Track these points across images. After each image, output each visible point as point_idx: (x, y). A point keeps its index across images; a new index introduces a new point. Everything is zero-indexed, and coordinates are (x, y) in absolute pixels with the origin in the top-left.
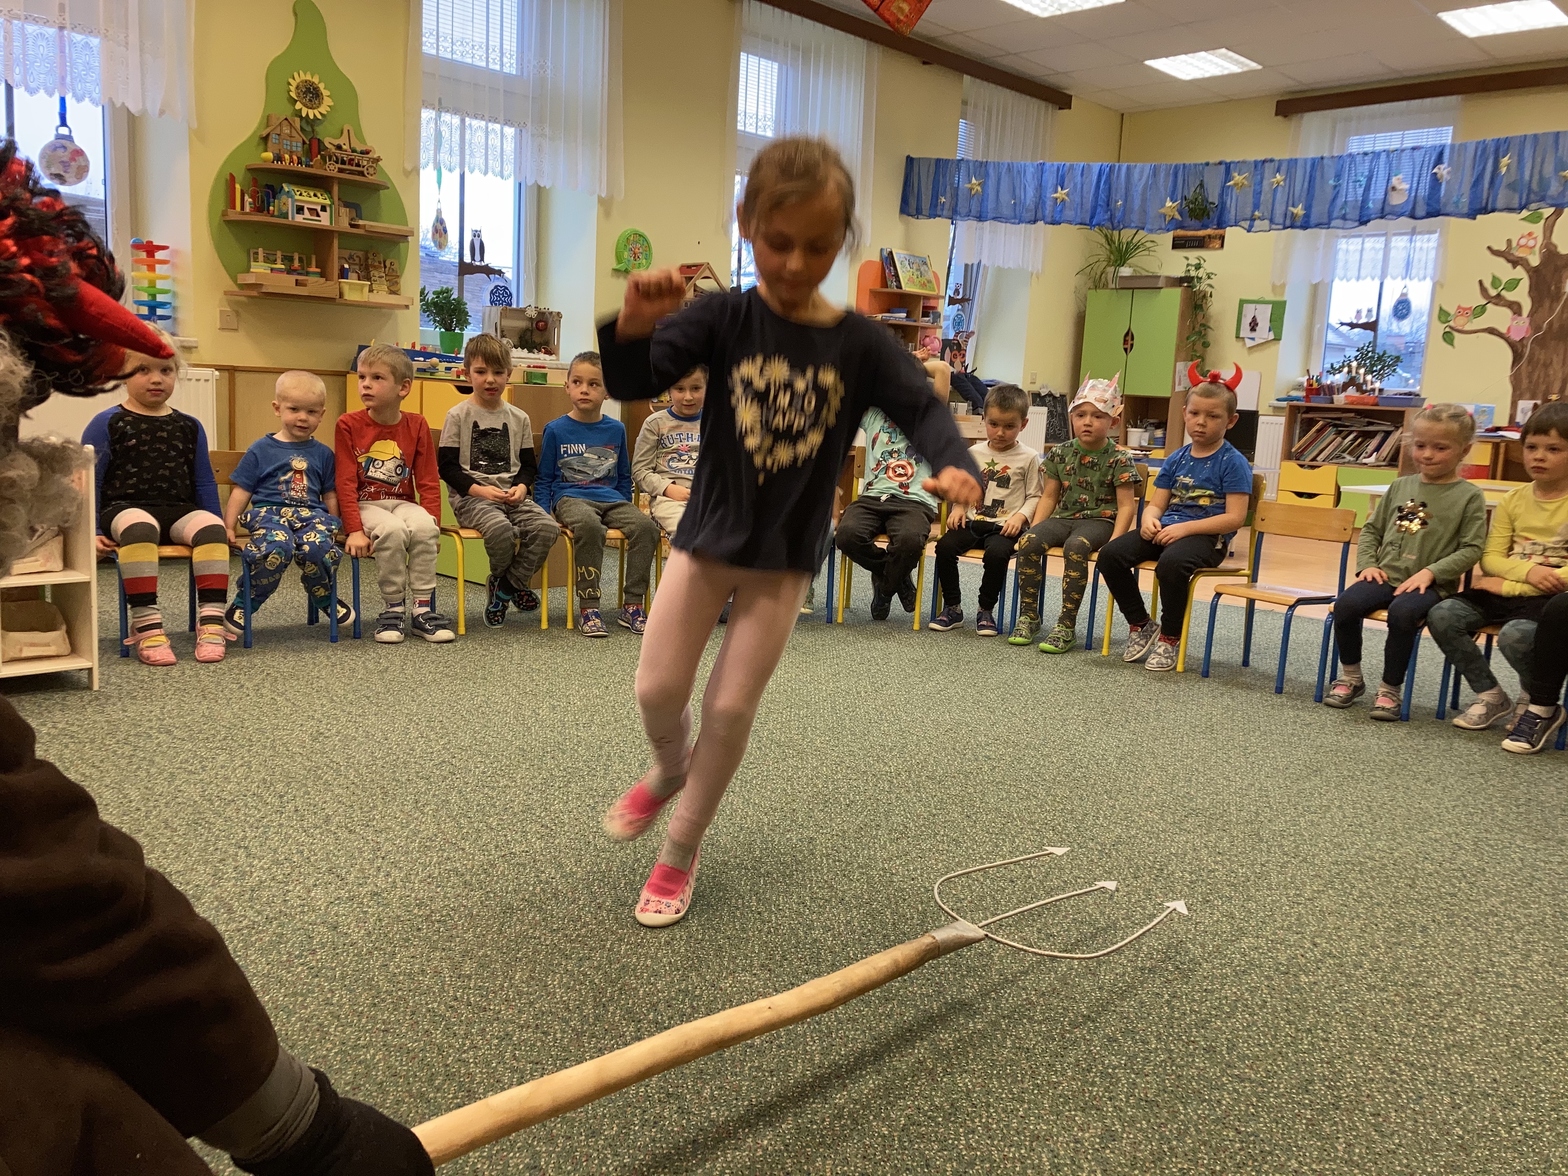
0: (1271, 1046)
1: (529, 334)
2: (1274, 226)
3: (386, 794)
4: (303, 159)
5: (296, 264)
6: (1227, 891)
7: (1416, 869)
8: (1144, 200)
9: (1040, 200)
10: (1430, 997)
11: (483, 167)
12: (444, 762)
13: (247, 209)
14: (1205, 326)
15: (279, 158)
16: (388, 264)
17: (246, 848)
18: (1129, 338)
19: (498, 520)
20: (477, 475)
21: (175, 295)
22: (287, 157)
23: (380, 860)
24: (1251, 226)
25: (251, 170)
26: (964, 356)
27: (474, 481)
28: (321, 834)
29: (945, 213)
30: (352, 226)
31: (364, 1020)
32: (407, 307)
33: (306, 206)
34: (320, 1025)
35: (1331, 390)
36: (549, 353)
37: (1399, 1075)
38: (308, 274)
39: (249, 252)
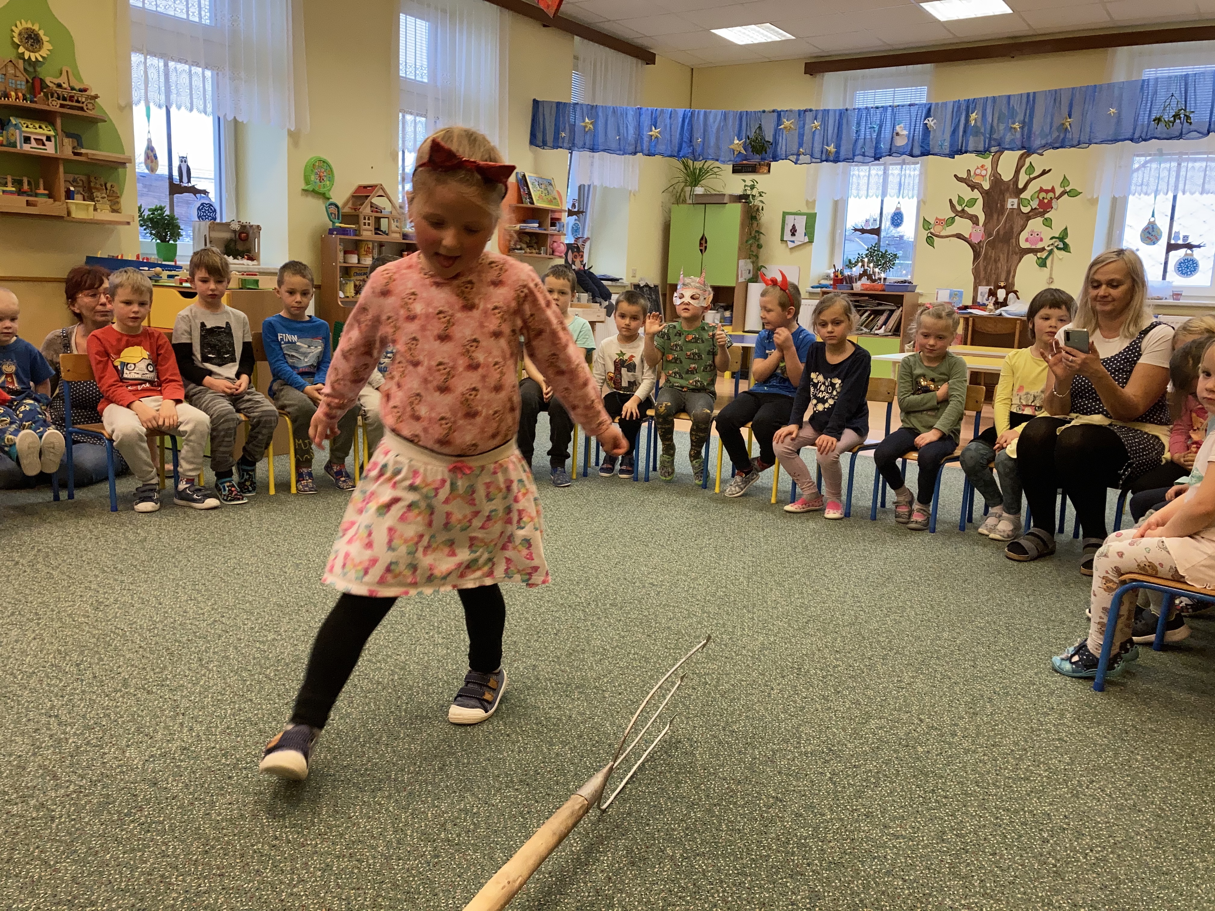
0: (911, 806)
1: (233, 243)
2: (814, 160)
3: (172, 654)
4: (28, 96)
5: (26, 187)
6: (850, 683)
7: (974, 652)
8: (718, 138)
9: (639, 137)
10: (1007, 754)
11: (189, 105)
12: (215, 621)
14: (759, 232)
15: (5, 95)
16: (109, 186)
17: (56, 716)
18: (703, 242)
20: (207, 366)
22: (13, 94)
23: (181, 717)
24: (797, 160)
26: (582, 256)
28: (123, 696)
29: (565, 145)
30: (75, 154)
31: (200, 868)
32: (128, 223)
33: (33, 137)
34: (162, 876)
35: (850, 280)
36: (251, 259)
37: (1002, 820)
38: (36, 195)
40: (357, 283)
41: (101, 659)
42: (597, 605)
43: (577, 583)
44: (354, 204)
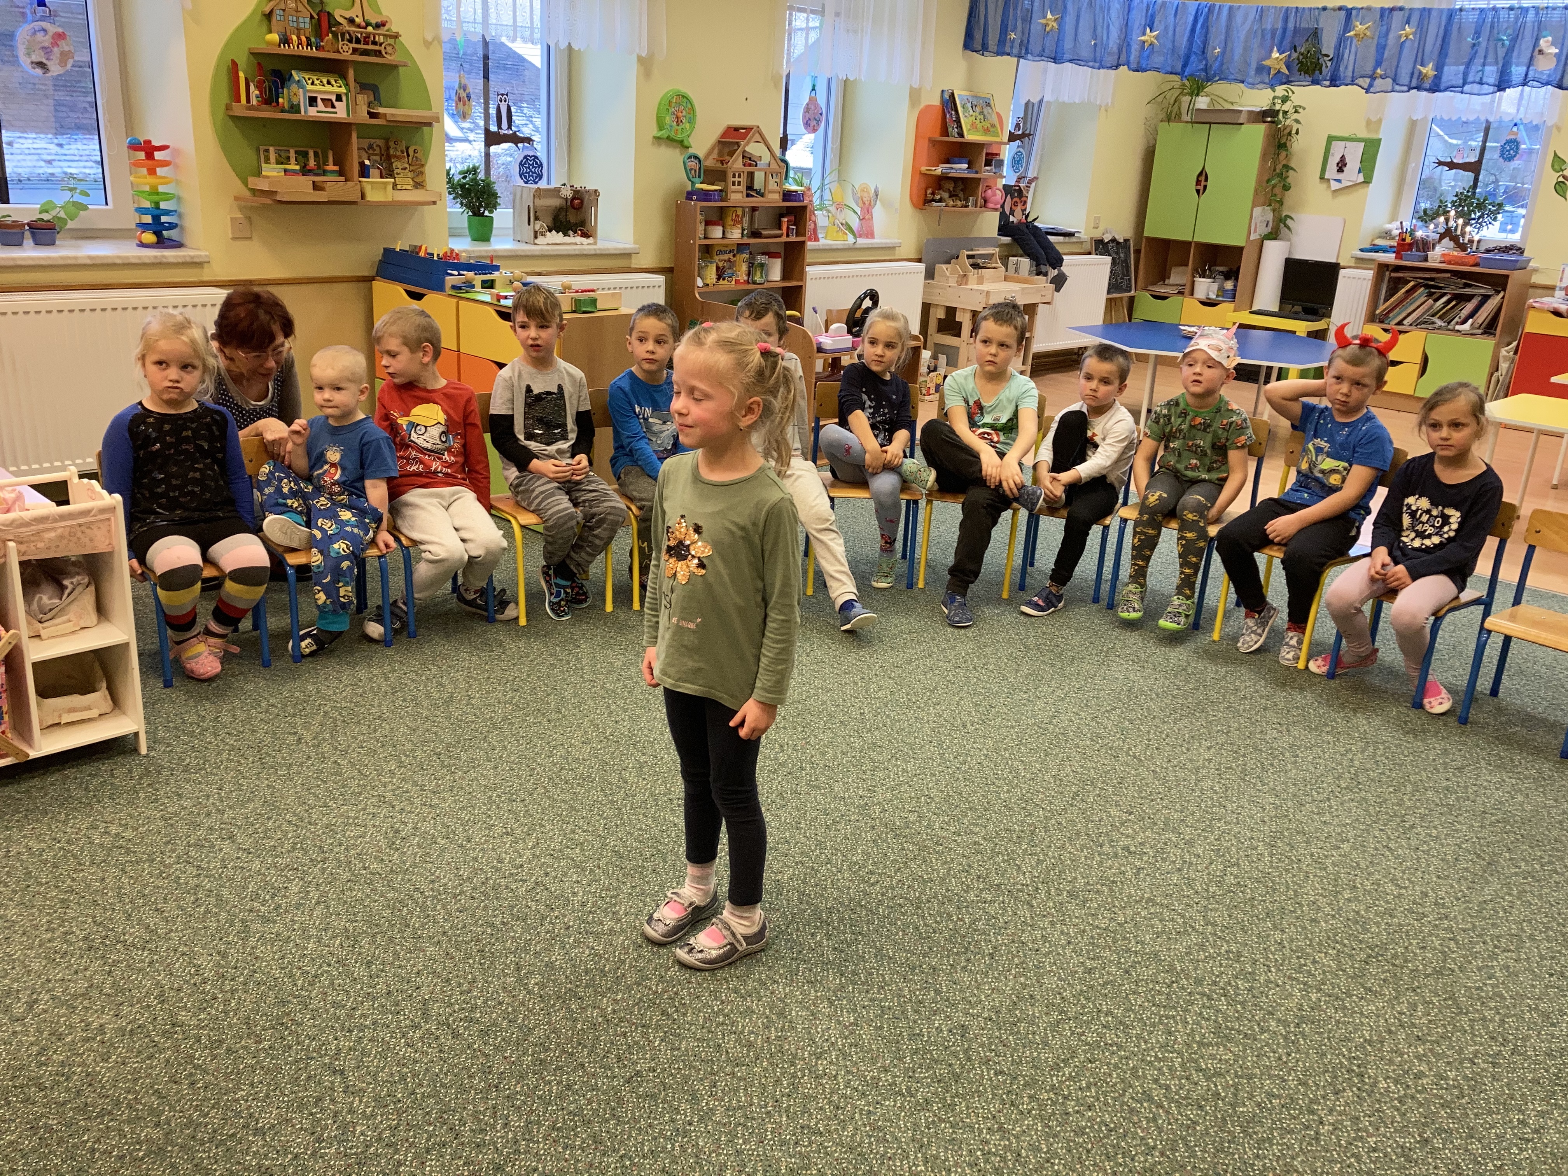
1: (563, 213)
2: (1397, 87)
4: (313, 40)
5: (312, 163)
8: (1247, 49)
9: (1125, 43)
11: (511, 33)
13: (254, 101)
14: (1289, 168)
15: (285, 40)
16: (411, 152)
18: (1202, 179)
19: (561, 507)
20: (533, 445)
21: (179, 199)
22: (294, 38)
23: (494, 1094)
24: (1370, 86)
25: (254, 54)
26: (1025, 202)
27: (533, 455)
29: (1014, 50)
30: (372, 115)
32: (434, 203)
33: (319, 97)
35: (1425, 245)
36: (586, 235)
38: (325, 173)
39: (258, 150)
40: (721, 264)
41: (396, 955)
42: (1048, 892)
43: (1018, 837)
44: (720, 154)
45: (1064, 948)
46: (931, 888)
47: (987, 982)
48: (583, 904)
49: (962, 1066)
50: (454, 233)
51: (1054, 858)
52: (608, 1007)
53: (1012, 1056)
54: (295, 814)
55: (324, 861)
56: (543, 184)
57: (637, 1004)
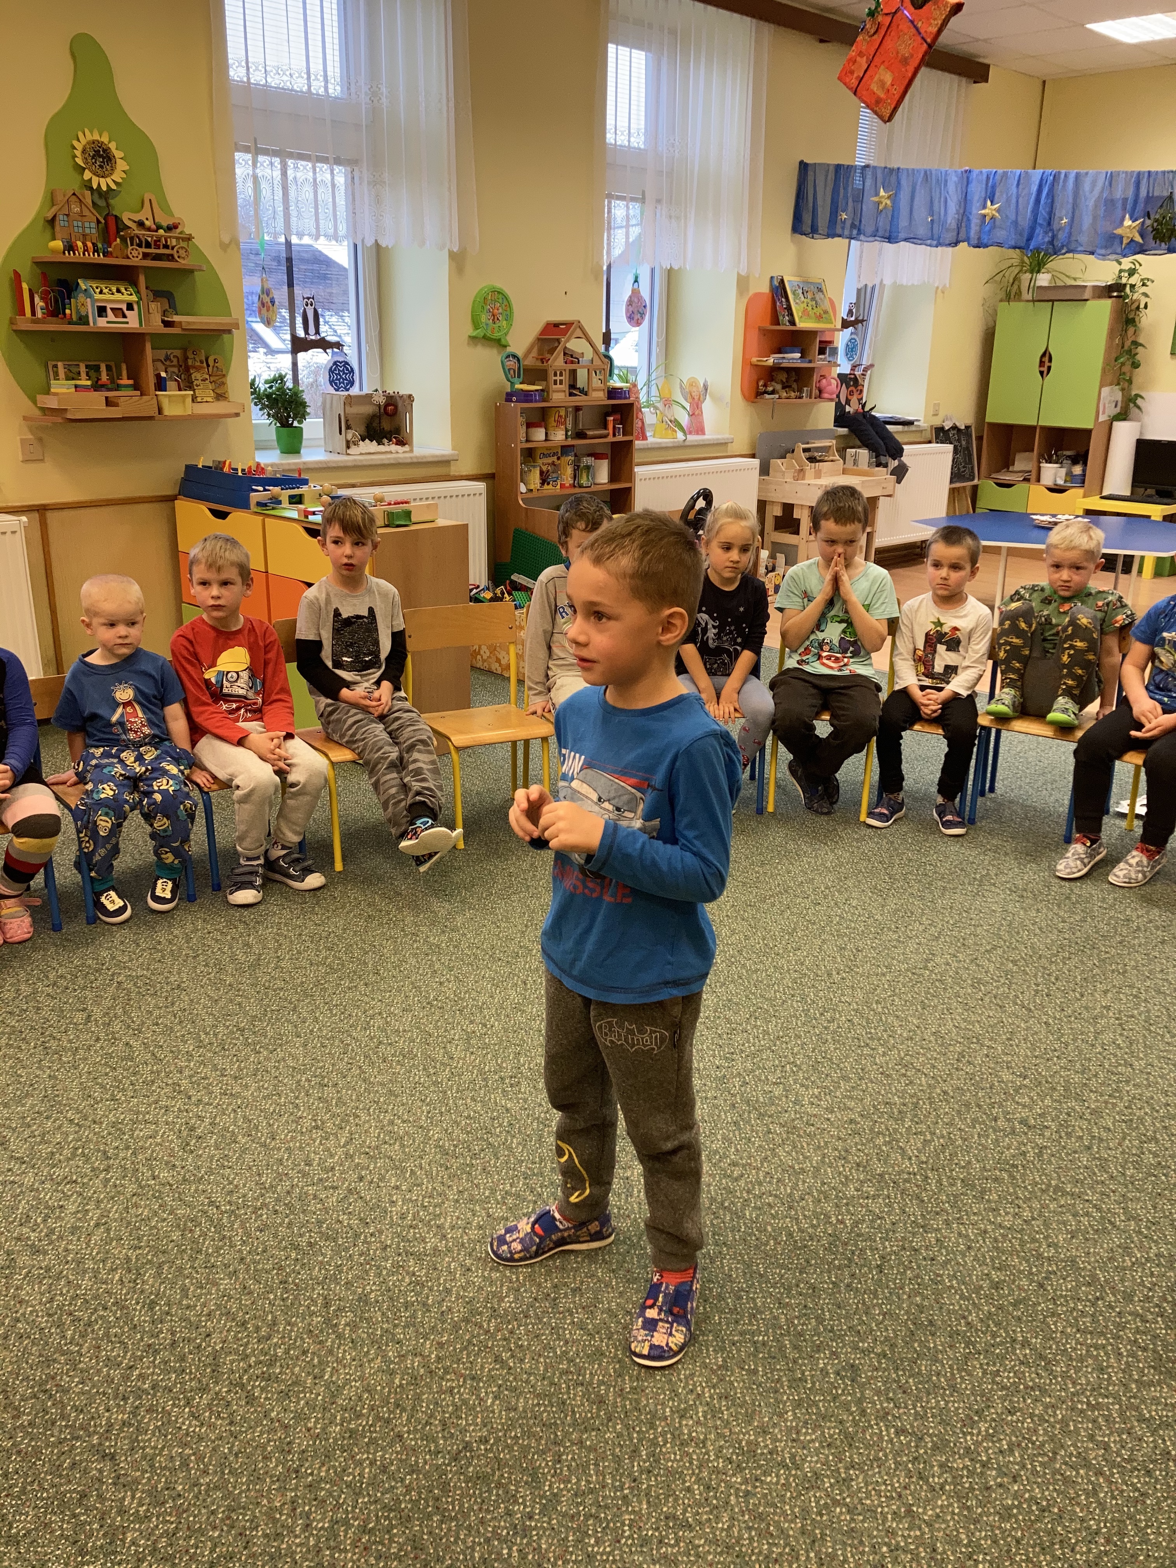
1: (377, 421)
4: (100, 246)
5: (104, 377)
8: (1096, 218)
9: (964, 217)
11: (314, 231)
13: (39, 314)
14: (1136, 344)
15: (70, 247)
16: (211, 362)
18: (1046, 359)
20: (343, 674)
22: (80, 244)
25: (38, 264)
26: (861, 391)
27: (342, 684)
29: (847, 232)
30: (167, 324)
32: (237, 415)
33: (109, 306)
36: (401, 443)
38: (118, 388)
39: (47, 366)
40: (544, 468)
41: (184, 1291)
42: (940, 1181)
43: (900, 1112)
44: (540, 352)
45: (964, 1256)
46: (804, 1182)
47: (877, 1304)
48: (403, 1217)
49: (856, 1423)
50: (262, 447)
51: (943, 1137)
52: (431, 1353)
53: (914, 1407)
54: (78, 1111)
55: (107, 1170)
56: (355, 391)
57: (466, 1348)
